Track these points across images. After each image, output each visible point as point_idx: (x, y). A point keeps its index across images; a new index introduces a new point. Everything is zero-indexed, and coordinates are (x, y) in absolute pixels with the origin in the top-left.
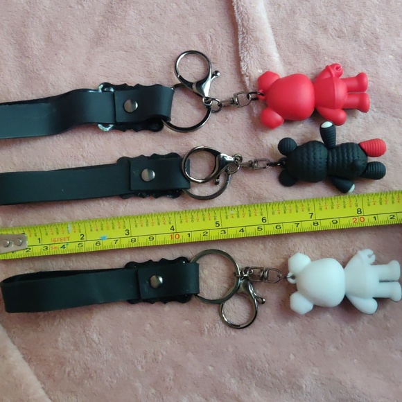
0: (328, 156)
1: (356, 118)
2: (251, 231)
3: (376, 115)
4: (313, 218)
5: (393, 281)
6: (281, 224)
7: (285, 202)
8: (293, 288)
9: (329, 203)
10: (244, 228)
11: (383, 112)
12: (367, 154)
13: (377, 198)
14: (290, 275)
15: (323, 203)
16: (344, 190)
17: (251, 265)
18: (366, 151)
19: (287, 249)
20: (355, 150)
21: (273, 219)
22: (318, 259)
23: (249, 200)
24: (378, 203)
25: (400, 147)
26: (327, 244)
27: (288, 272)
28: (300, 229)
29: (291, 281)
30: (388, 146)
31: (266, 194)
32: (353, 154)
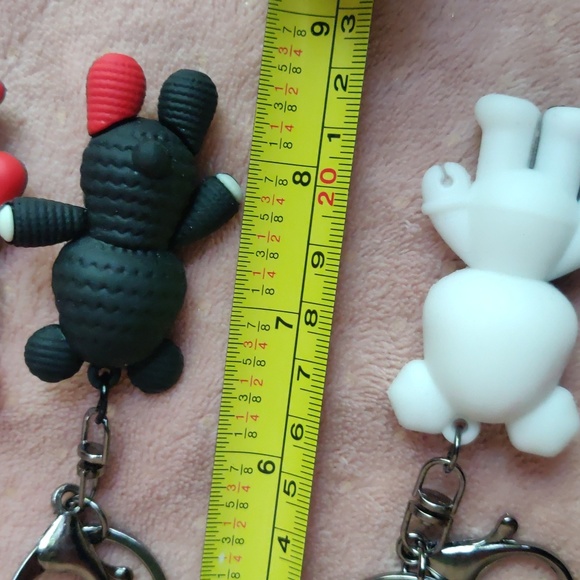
0: (107, 240)
1: (22, 123)
2: (292, 517)
3: (28, 61)
4: (292, 319)
5: (539, 126)
6: (291, 421)
7: (225, 391)
8: (495, 435)
9: (257, 263)
10: (278, 534)
11: (22, 39)
12: (130, 118)
13: (275, 116)
14: (450, 435)
15: (254, 282)
16: (229, 210)
17: (394, 533)
18: (115, 117)
19: (368, 416)
20: (104, 152)
21: (269, 441)
22: (420, 330)
23: (198, 491)
24: (288, 117)
25: (138, 12)
26: (379, 293)
27: (440, 437)
28: (316, 370)
29: (470, 436)
30: (122, 49)
31: (190, 443)
32: (113, 162)
